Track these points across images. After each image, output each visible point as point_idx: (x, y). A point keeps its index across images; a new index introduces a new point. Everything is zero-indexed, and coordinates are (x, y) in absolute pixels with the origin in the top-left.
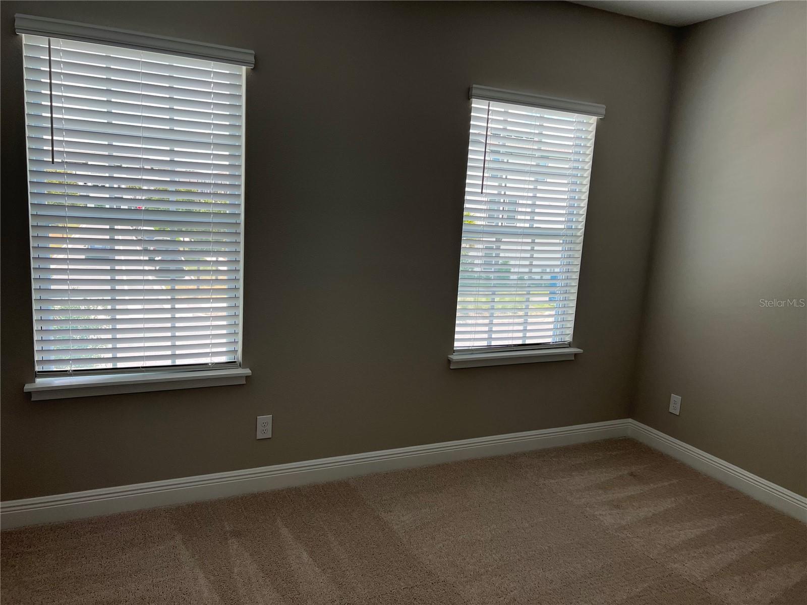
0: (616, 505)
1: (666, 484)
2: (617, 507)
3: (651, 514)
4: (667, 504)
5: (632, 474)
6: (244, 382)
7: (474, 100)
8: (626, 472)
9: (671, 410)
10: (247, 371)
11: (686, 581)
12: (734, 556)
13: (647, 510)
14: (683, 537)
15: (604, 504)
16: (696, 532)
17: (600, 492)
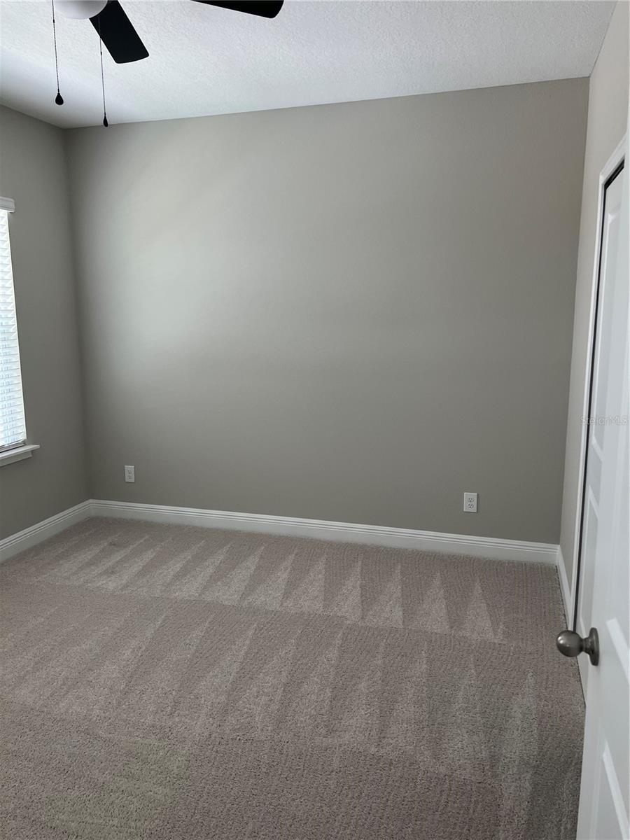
0: (111, 572)
1: (142, 541)
2: (113, 573)
3: (141, 567)
4: (149, 555)
5: (111, 544)
8: (106, 544)
9: (127, 481)
11: (189, 601)
12: (211, 570)
13: (137, 566)
14: (172, 573)
15: (101, 574)
16: (179, 566)
17: (93, 568)
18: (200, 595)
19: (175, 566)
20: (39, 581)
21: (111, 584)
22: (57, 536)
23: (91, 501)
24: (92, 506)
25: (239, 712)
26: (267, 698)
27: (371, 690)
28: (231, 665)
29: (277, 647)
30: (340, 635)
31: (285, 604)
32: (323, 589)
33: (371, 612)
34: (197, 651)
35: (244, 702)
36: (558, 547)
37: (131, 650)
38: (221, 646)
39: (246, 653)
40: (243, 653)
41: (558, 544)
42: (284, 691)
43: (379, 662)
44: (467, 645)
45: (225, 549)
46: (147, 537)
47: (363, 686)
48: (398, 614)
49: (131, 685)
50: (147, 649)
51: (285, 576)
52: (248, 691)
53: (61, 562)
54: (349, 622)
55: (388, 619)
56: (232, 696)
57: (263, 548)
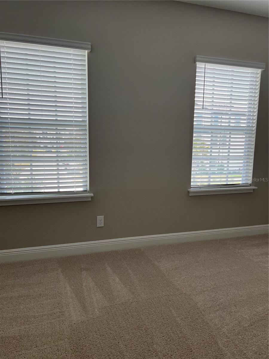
6: (90, 200)
10: (92, 195)
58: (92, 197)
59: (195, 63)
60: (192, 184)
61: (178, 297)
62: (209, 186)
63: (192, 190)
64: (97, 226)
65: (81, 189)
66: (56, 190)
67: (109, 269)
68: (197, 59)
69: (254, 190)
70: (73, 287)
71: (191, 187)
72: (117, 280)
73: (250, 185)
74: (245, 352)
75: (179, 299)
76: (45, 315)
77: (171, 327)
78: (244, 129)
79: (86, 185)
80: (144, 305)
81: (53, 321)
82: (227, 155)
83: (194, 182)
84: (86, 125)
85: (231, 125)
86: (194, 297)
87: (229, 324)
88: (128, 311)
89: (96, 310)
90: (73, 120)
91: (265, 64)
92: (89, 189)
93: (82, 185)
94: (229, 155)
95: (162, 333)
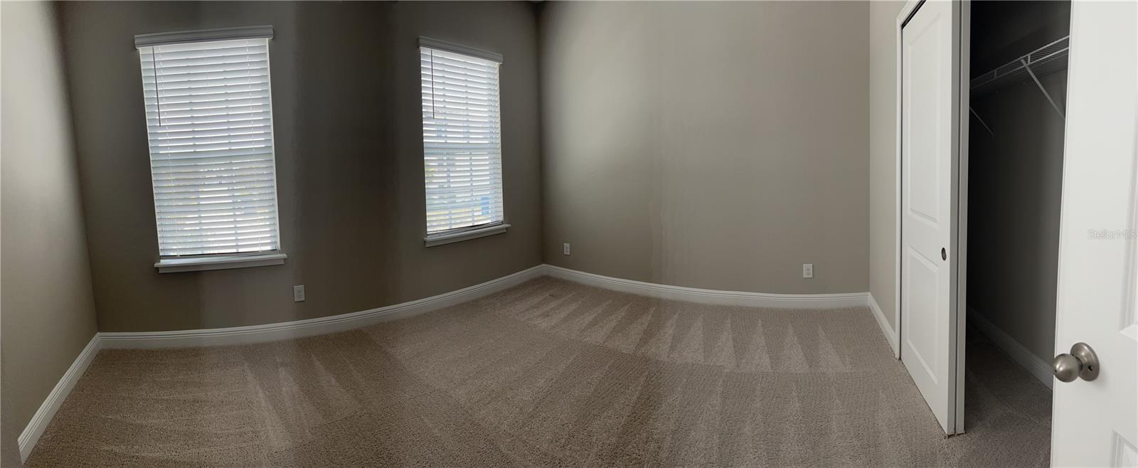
0: (546, 315)
2: (547, 316)
3: (566, 315)
4: (574, 306)
6: (283, 263)
7: (421, 47)
9: (565, 253)
10: (284, 255)
11: (595, 346)
12: (614, 323)
13: (563, 313)
14: (586, 322)
15: (539, 316)
16: (592, 317)
17: (535, 310)
18: (604, 342)
19: (588, 318)
20: (499, 314)
21: (544, 324)
22: (520, 285)
23: (544, 265)
24: (544, 269)
25: (628, 457)
26: (657, 445)
27: (756, 432)
28: (623, 408)
29: (666, 394)
30: (720, 383)
31: (671, 356)
32: (702, 343)
33: (744, 361)
34: (595, 391)
35: (633, 447)
36: (869, 293)
37: (545, 380)
38: (616, 389)
39: (638, 398)
40: (635, 398)
41: (868, 291)
42: (672, 438)
43: (758, 405)
44: (827, 380)
45: (627, 307)
46: (574, 293)
47: (747, 429)
48: (766, 360)
49: (537, 410)
50: (557, 382)
51: (671, 332)
52: (637, 436)
53: (517, 303)
54: (726, 371)
55: (759, 365)
56: (622, 439)
57: (654, 308)
58: (285, 259)
59: (418, 47)
60: (428, 230)
61: (429, 397)
62: (451, 231)
63: (428, 238)
64: (296, 300)
65: (269, 248)
66: (234, 251)
67: (318, 364)
68: (421, 41)
69: (507, 228)
70: (267, 393)
71: (428, 235)
72: (333, 381)
73: (502, 223)
74: (538, 446)
75: (432, 400)
76: (232, 434)
77: (427, 445)
78: (487, 146)
79: (276, 242)
80: (380, 417)
81: (244, 445)
82: (469, 184)
83: (431, 226)
84: (271, 154)
85: (471, 142)
86: (452, 392)
87: (508, 417)
88: (357, 430)
89: (307, 431)
90: (252, 148)
91: (502, 55)
92: (279, 248)
93: (269, 241)
94: (472, 185)
95: (415, 457)
